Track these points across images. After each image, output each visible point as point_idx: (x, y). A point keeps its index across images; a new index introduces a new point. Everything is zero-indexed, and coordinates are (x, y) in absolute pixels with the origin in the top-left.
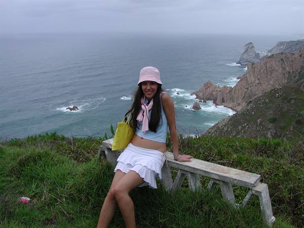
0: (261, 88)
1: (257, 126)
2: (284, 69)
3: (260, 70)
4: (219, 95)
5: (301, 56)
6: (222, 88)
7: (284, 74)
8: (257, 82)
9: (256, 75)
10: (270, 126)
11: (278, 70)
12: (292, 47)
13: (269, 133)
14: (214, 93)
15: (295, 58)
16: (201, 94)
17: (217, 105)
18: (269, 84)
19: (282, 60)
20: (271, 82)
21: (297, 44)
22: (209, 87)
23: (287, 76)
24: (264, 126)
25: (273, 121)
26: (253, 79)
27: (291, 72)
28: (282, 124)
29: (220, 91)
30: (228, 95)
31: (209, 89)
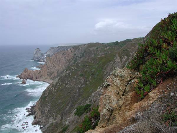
0: (55, 69)
1: (75, 79)
2: (65, 58)
3: (54, 60)
4: (34, 75)
5: (71, 52)
6: (35, 71)
7: (66, 61)
8: (53, 66)
9: (52, 62)
10: (81, 78)
11: (62, 59)
12: (60, 49)
13: (82, 81)
14: (30, 74)
15: (69, 53)
16: (23, 76)
17: (34, 80)
18: (60, 66)
19: (64, 54)
20: (61, 65)
21: (62, 48)
22: (27, 71)
23: (67, 61)
24: (78, 78)
25: (82, 75)
26: (50, 65)
27: (69, 59)
28: (86, 76)
29: (34, 73)
30: (39, 74)
31: (27, 73)
